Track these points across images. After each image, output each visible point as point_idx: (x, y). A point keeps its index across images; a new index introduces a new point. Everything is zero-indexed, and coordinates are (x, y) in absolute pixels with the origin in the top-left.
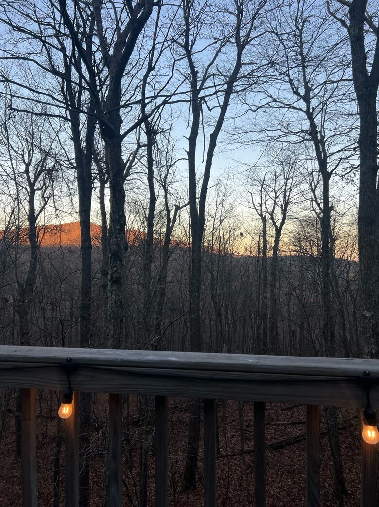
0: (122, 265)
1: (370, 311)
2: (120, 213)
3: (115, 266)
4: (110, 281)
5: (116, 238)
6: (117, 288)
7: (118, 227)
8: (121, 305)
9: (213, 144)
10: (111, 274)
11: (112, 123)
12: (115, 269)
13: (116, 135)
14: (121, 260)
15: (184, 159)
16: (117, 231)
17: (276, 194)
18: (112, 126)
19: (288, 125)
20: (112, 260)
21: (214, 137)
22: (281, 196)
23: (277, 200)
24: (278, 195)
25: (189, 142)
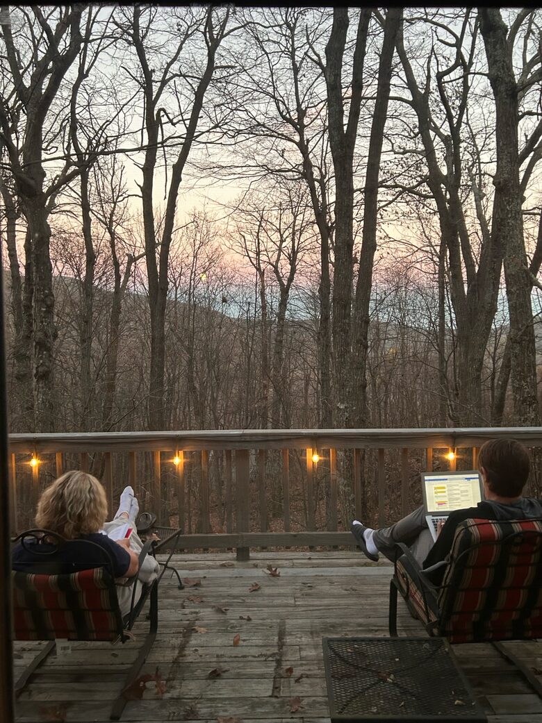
0: (51, 356)
1: (343, 403)
2: (46, 291)
3: (41, 358)
4: (35, 376)
5: (42, 322)
6: (45, 385)
7: (44, 309)
8: (51, 405)
9: (177, 179)
10: (37, 368)
11: (32, 178)
12: (41, 361)
13: (38, 193)
14: (49, 350)
15: (136, 196)
16: (42, 314)
17: (281, 236)
18: (32, 182)
19: (283, 151)
20: (37, 350)
21: (178, 169)
22: (289, 240)
23: (284, 244)
24: (284, 236)
25: (142, 173)
